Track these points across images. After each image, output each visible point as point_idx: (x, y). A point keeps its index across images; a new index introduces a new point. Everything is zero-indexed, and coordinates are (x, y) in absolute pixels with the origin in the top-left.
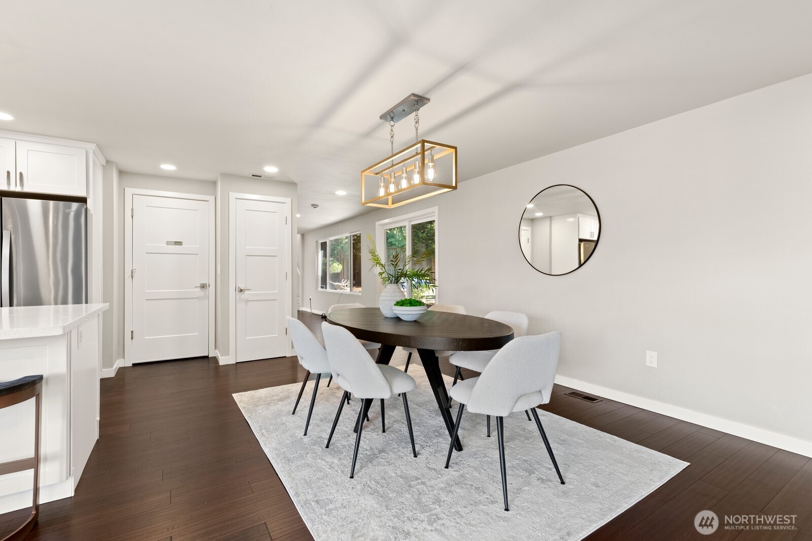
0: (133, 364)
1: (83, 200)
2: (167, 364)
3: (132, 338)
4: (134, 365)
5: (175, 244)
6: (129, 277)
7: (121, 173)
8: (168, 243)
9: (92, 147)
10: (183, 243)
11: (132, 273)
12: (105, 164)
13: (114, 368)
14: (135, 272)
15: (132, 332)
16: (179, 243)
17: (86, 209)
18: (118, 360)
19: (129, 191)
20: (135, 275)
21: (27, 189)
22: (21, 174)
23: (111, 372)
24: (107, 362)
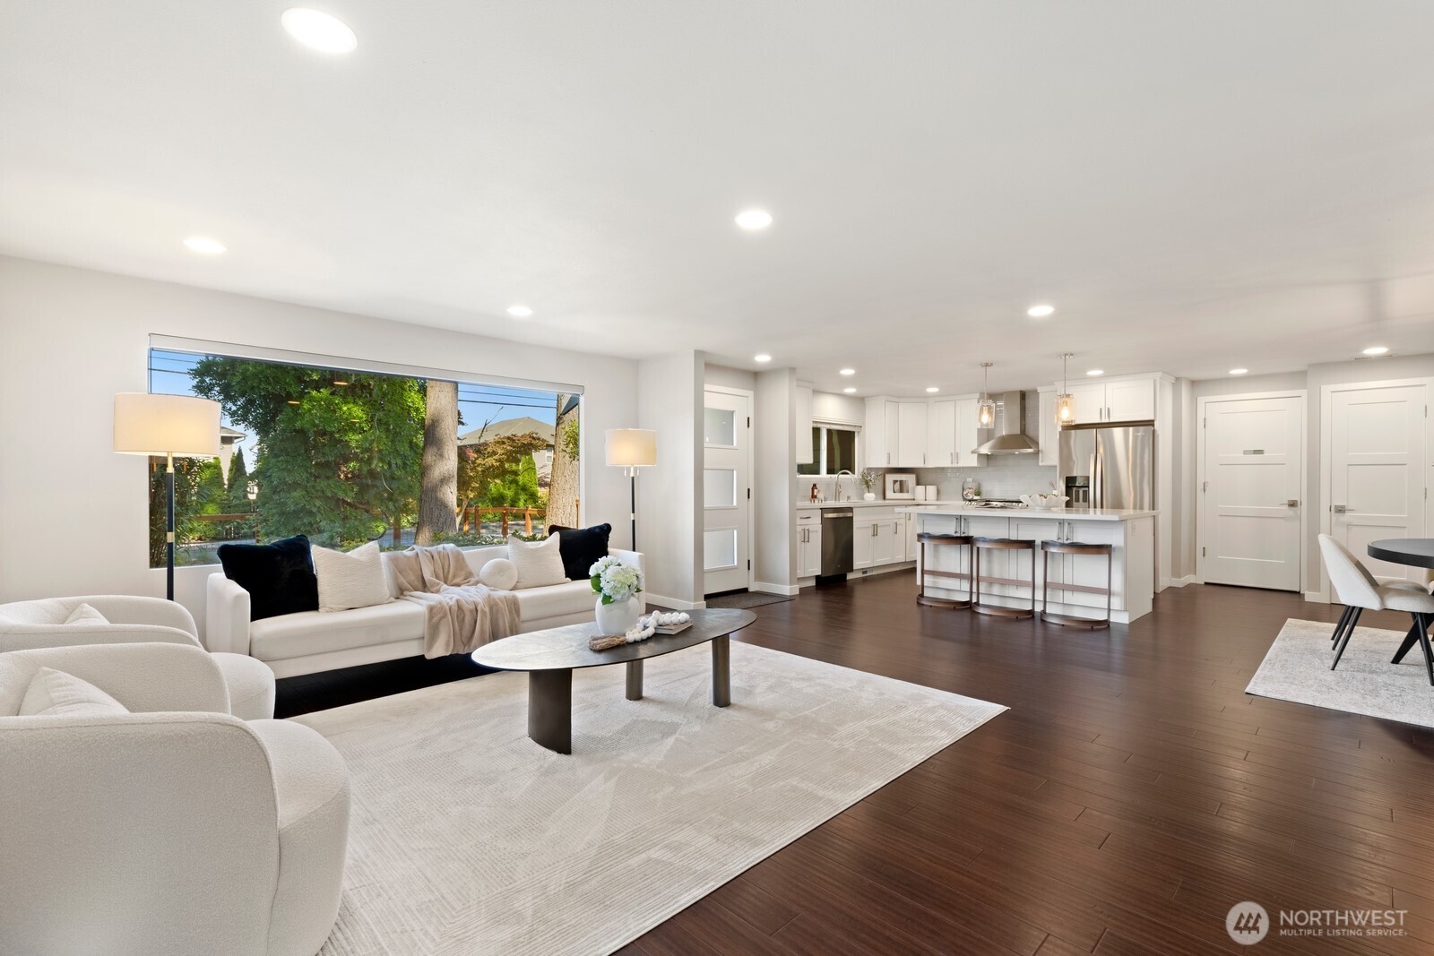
0: (1204, 581)
1: (1150, 423)
3: (1204, 555)
4: (1206, 583)
5: (1255, 453)
6: (1201, 491)
7: (1194, 383)
8: (1246, 452)
9: (1160, 374)
10: (1265, 452)
11: (1204, 487)
12: (1175, 384)
13: (1182, 579)
14: (1207, 485)
15: (1204, 548)
16: (1260, 452)
17: (1154, 431)
19: (1201, 400)
20: (1207, 489)
21: (1113, 420)
22: (1109, 409)
23: (1180, 582)
24: (1176, 572)
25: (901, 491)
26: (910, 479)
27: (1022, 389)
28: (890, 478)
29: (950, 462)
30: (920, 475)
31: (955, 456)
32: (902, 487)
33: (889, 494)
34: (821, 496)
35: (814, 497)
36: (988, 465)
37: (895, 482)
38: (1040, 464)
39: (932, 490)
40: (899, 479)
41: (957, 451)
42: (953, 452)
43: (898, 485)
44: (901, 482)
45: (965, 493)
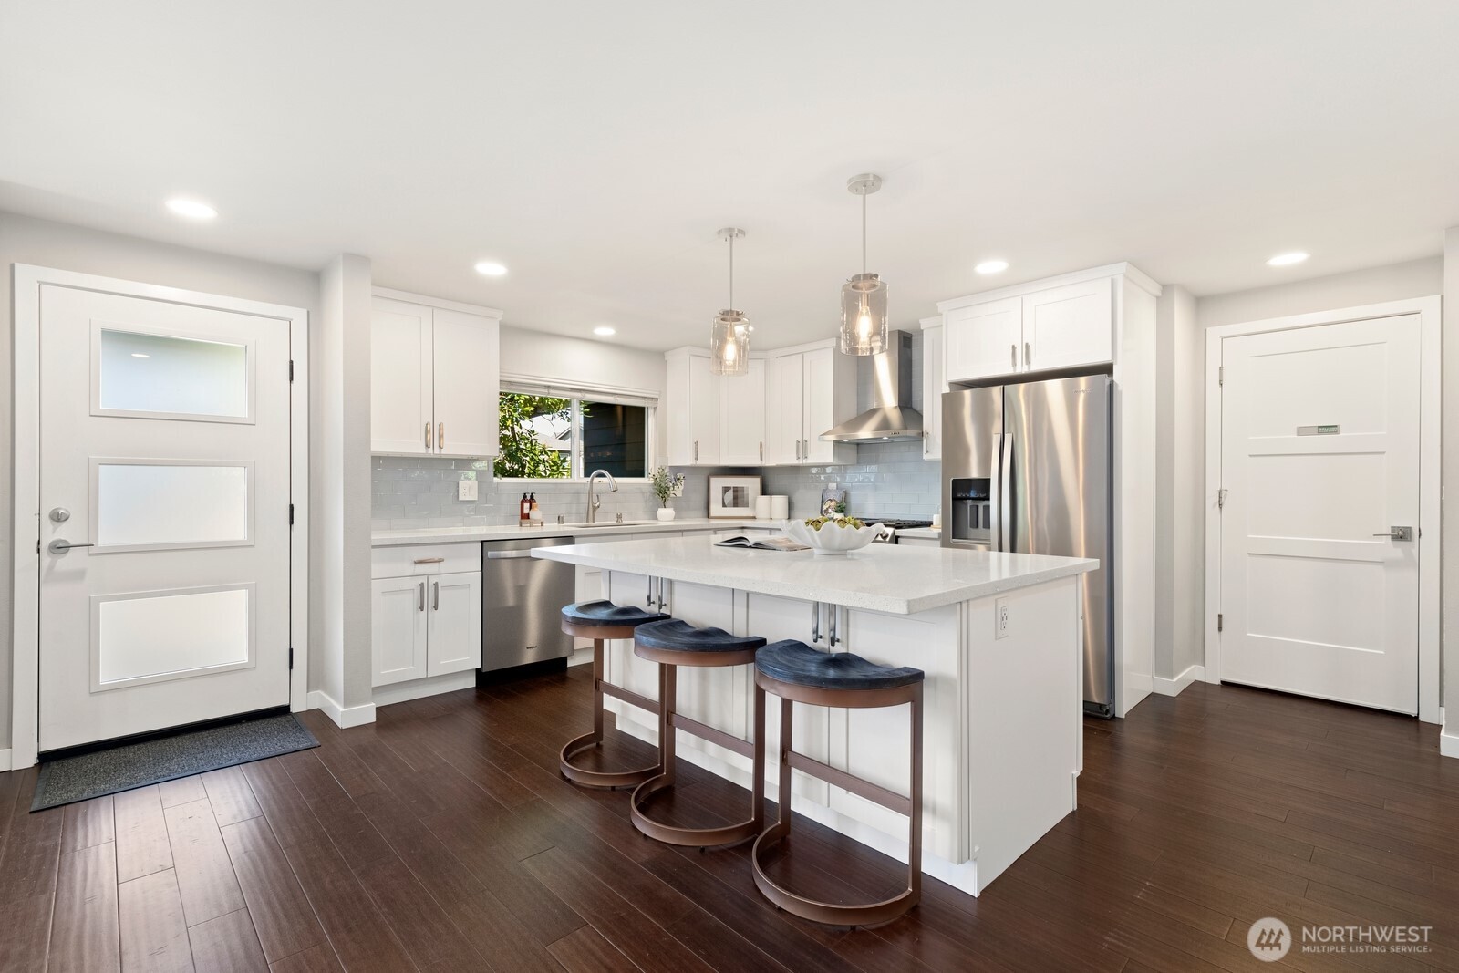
0: (1222, 682)
1: (1107, 369)
2: (1295, 704)
3: (1220, 629)
4: (1224, 684)
5: (1319, 432)
6: (1214, 506)
7: (1202, 302)
8: (1301, 431)
9: (1122, 267)
10: (1342, 429)
11: (1220, 497)
12: (1159, 294)
13: (1175, 680)
14: (1226, 495)
15: (1220, 616)
16: (1331, 429)
17: (1111, 386)
18: (1193, 667)
19: (1214, 333)
20: (1226, 502)
21: (1037, 367)
22: (1027, 346)
23: (1172, 686)
24: (1164, 665)
25: (736, 505)
26: (752, 484)
27: (902, 329)
28: (718, 484)
29: (795, 455)
30: (767, 479)
31: (802, 447)
32: (738, 499)
33: (716, 509)
34: (535, 514)
35: (525, 517)
36: (858, 463)
37: (726, 489)
38: (925, 457)
39: (779, 502)
40: (732, 485)
41: (806, 438)
42: (801, 440)
43: (730, 495)
44: (736, 490)
45: (825, 507)
